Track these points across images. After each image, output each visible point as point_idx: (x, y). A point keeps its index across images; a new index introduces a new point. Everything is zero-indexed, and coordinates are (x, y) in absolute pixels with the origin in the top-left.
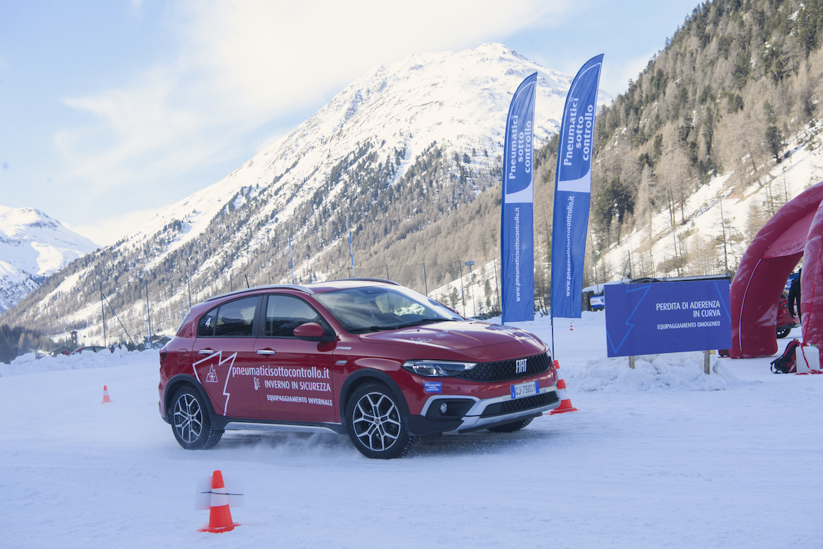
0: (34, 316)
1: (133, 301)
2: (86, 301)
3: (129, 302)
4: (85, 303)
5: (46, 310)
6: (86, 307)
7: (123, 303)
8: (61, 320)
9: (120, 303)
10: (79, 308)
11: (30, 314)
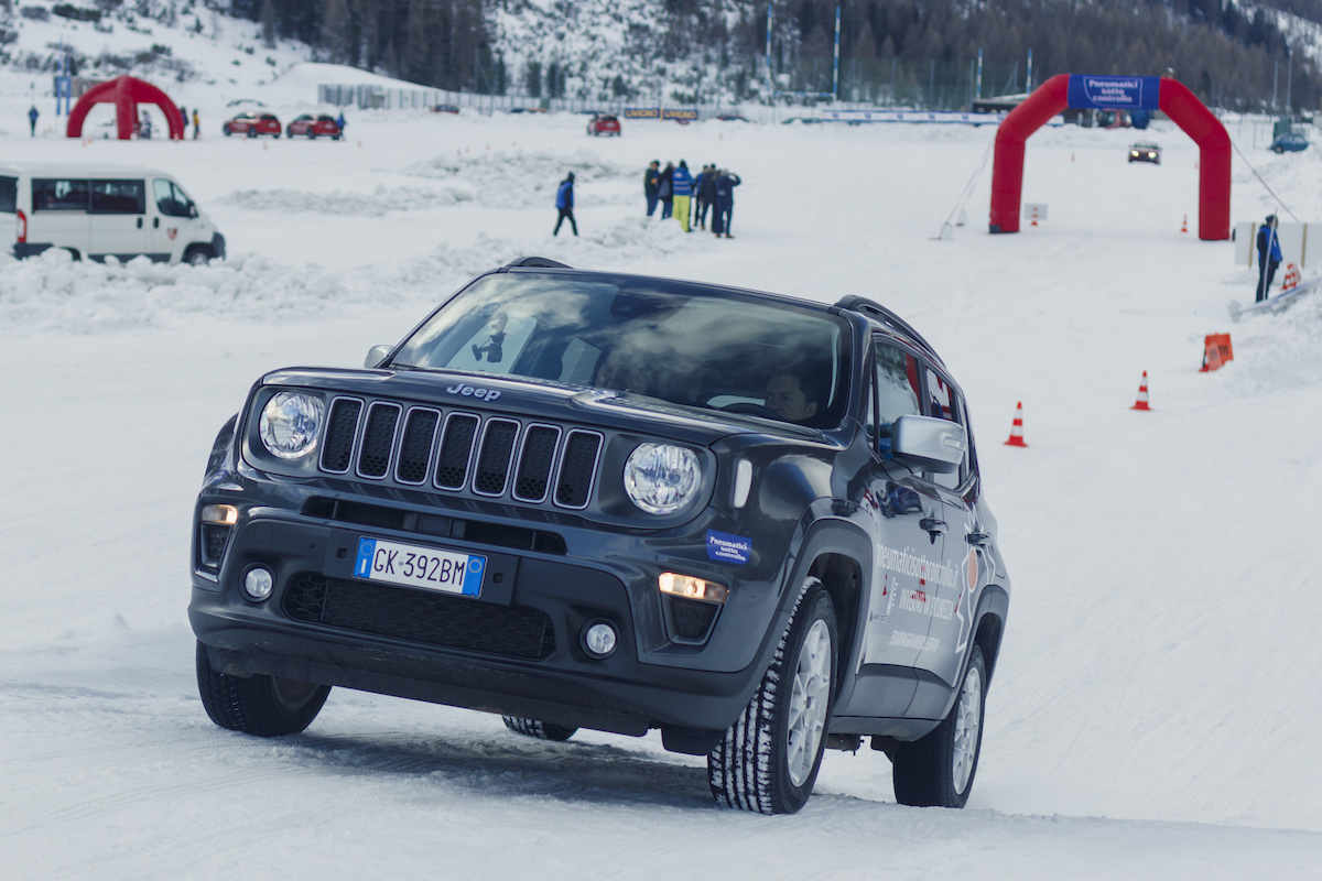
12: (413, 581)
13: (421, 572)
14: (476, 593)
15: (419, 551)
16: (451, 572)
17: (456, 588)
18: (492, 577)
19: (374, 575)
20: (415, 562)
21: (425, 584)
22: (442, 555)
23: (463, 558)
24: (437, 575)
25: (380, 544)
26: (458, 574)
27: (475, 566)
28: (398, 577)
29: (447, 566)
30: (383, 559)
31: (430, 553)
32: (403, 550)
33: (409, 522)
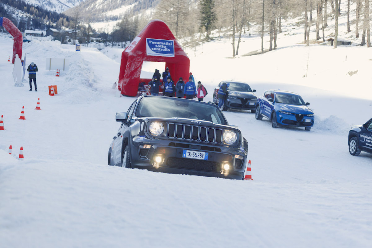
0: (93, 9)
1: (146, 8)
2: (122, 4)
3: (144, 8)
4: (121, 5)
5: (99, 6)
6: (121, 7)
7: (140, 8)
8: (104, 14)
9: (139, 8)
10: (117, 8)
11: (91, 7)
12: (195, 158)
13: (196, 156)
14: (207, 159)
15: (195, 152)
16: (202, 156)
17: (203, 158)
18: (210, 156)
19: (187, 157)
20: (195, 154)
21: (197, 158)
22: (200, 152)
23: (204, 153)
24: (199, 156)
25: (187, 151)
26: (203, 156)
27: (206, 154)
28: (192, 157)
29: (201, 155)
30: (188, 154)
31: (198, 152)
32: (192, 152)
33: (190, 146)
